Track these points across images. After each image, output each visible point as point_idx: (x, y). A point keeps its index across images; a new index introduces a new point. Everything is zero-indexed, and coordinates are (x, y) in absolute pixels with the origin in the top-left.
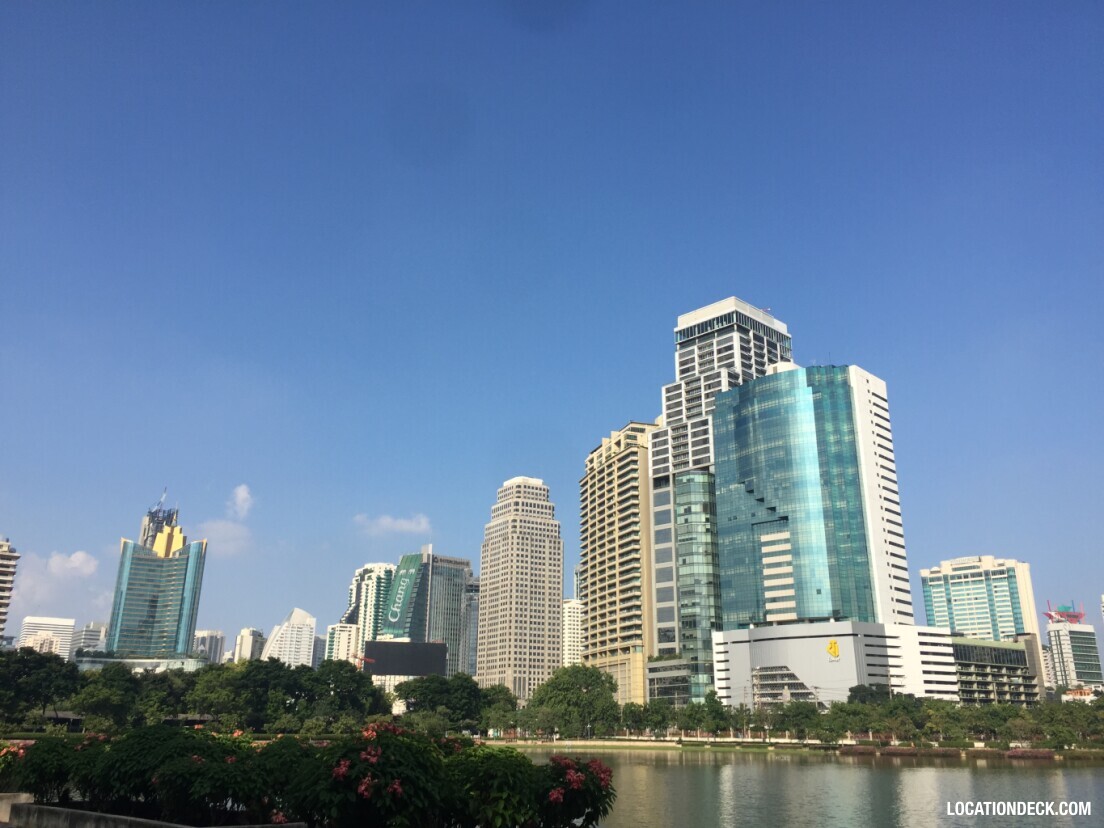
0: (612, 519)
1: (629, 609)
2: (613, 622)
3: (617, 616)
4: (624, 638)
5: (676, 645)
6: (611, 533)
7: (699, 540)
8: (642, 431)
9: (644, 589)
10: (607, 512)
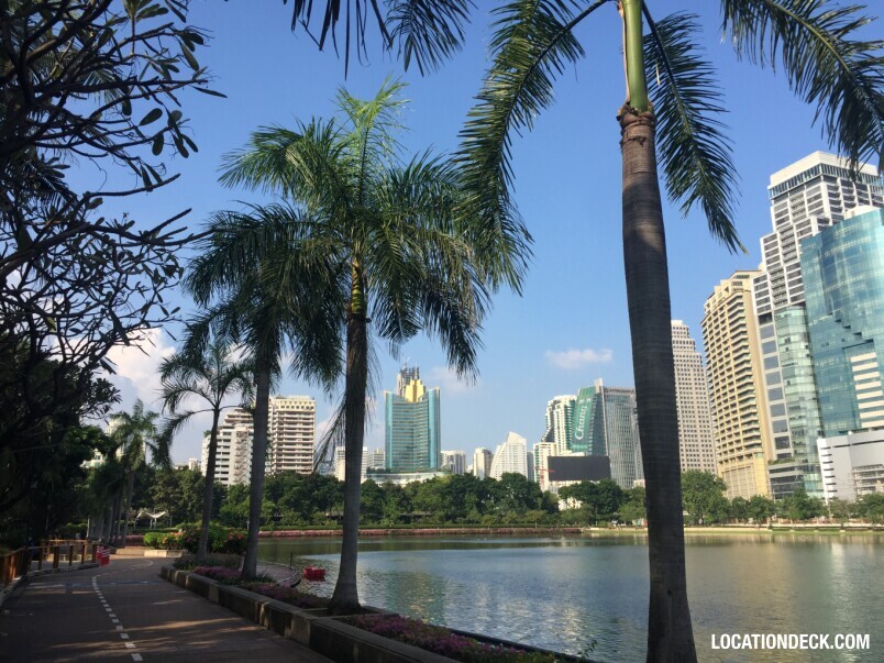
0: (727, 352)
1: (749, 423)
2: (737, 434)
3: (740, 430)
4: (747, 447)
5: (790, 450)
6: (728, 363)
7: (800, 364)
8: (747, 277)
9: (760, 406)
10: (724, 347)
